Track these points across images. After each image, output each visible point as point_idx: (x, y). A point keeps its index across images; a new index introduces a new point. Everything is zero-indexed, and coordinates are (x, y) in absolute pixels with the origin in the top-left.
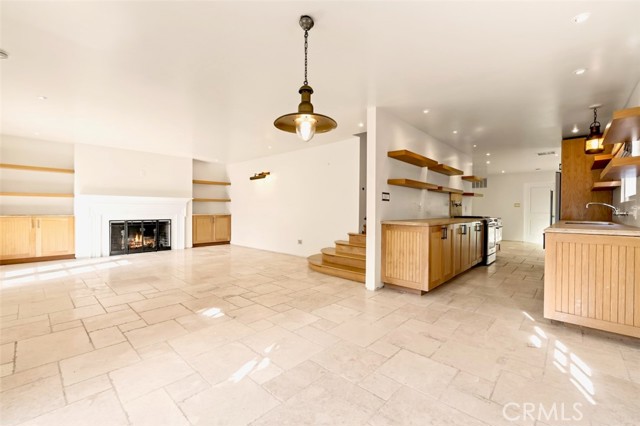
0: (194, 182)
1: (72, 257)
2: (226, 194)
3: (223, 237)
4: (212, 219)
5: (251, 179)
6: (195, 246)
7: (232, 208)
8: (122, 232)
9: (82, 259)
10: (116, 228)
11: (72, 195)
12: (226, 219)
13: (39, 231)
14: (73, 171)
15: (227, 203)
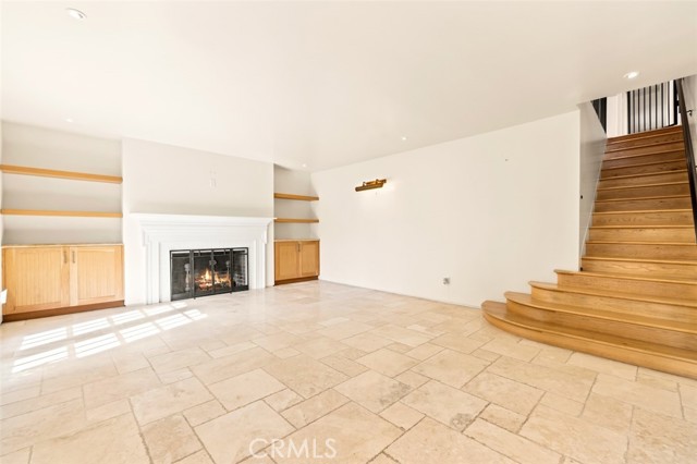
0: (276, 196)
1: (120, 304)
2: (311, 212)
3: (310, 271)
4: (298, 245)
5: (358, 189)
6: (277, 283)
7: (320, 232)
8: (187, 266)
9: (134, 307)
10: (179, 260)
11: (120, 214)
12: (313, 246)
13: (74, 268)
14: (119, 179)
15: (315, 224)
